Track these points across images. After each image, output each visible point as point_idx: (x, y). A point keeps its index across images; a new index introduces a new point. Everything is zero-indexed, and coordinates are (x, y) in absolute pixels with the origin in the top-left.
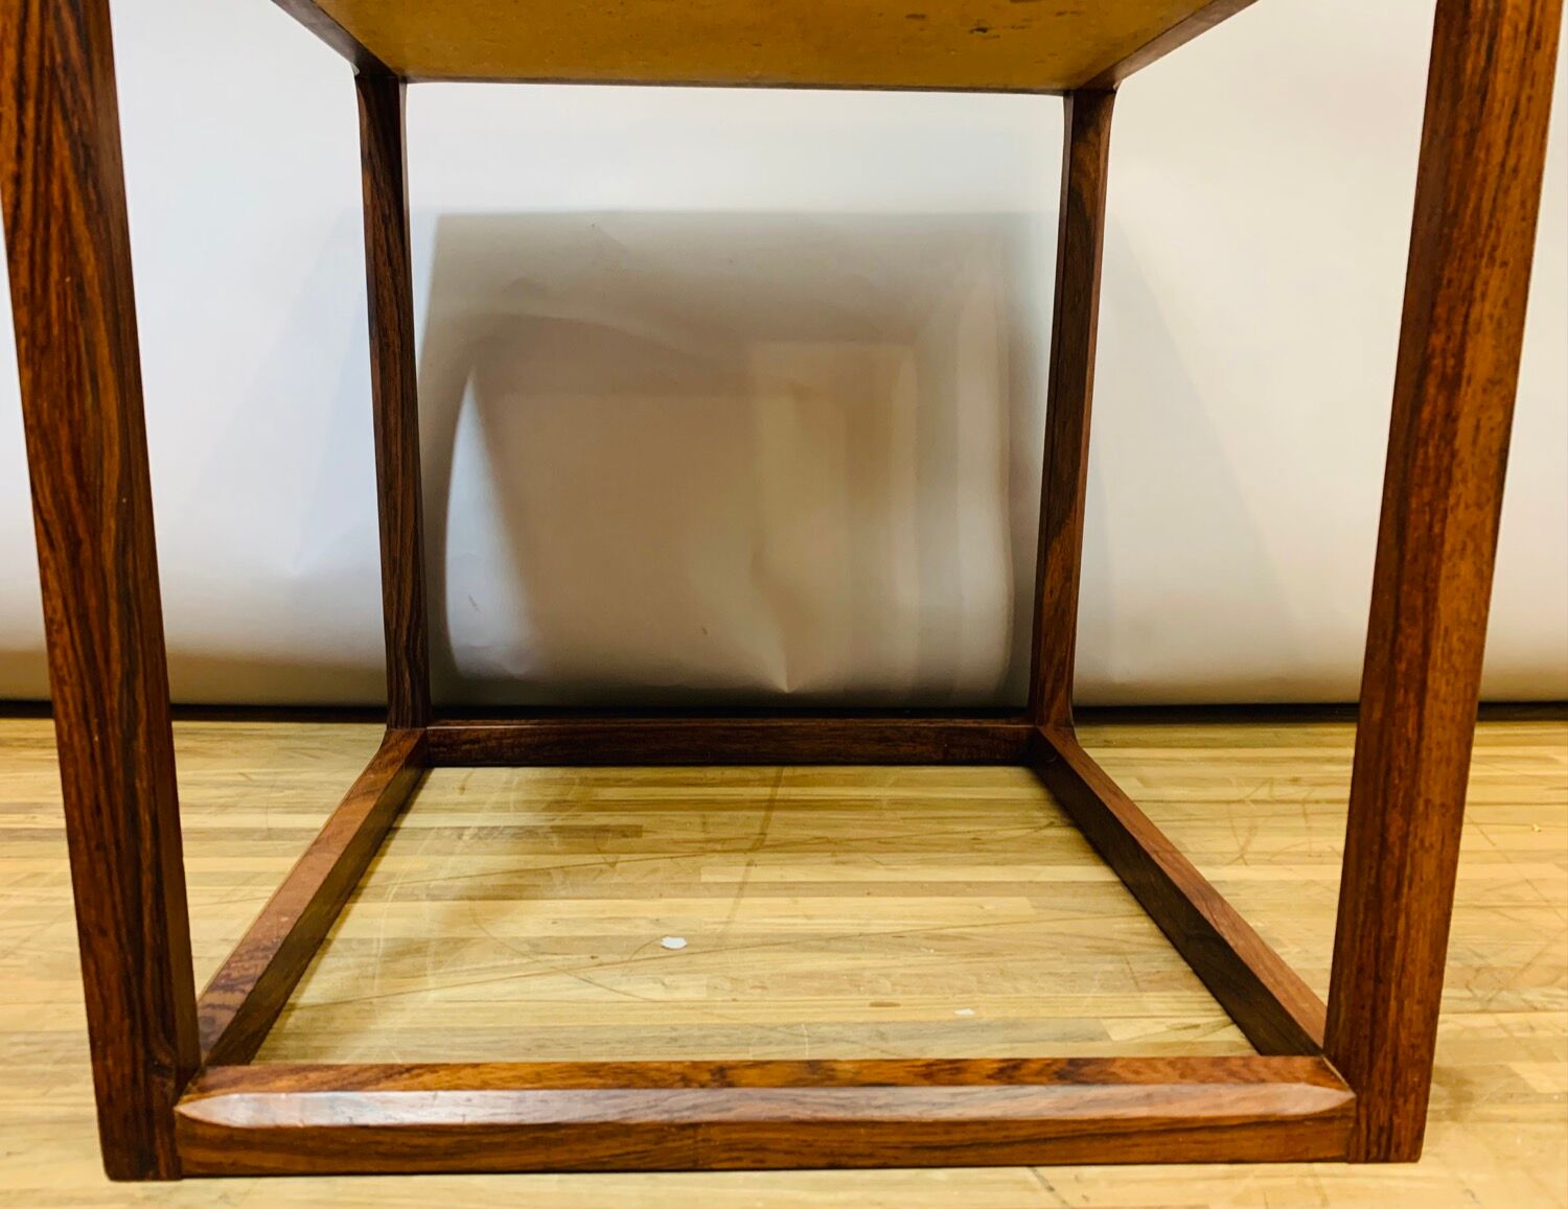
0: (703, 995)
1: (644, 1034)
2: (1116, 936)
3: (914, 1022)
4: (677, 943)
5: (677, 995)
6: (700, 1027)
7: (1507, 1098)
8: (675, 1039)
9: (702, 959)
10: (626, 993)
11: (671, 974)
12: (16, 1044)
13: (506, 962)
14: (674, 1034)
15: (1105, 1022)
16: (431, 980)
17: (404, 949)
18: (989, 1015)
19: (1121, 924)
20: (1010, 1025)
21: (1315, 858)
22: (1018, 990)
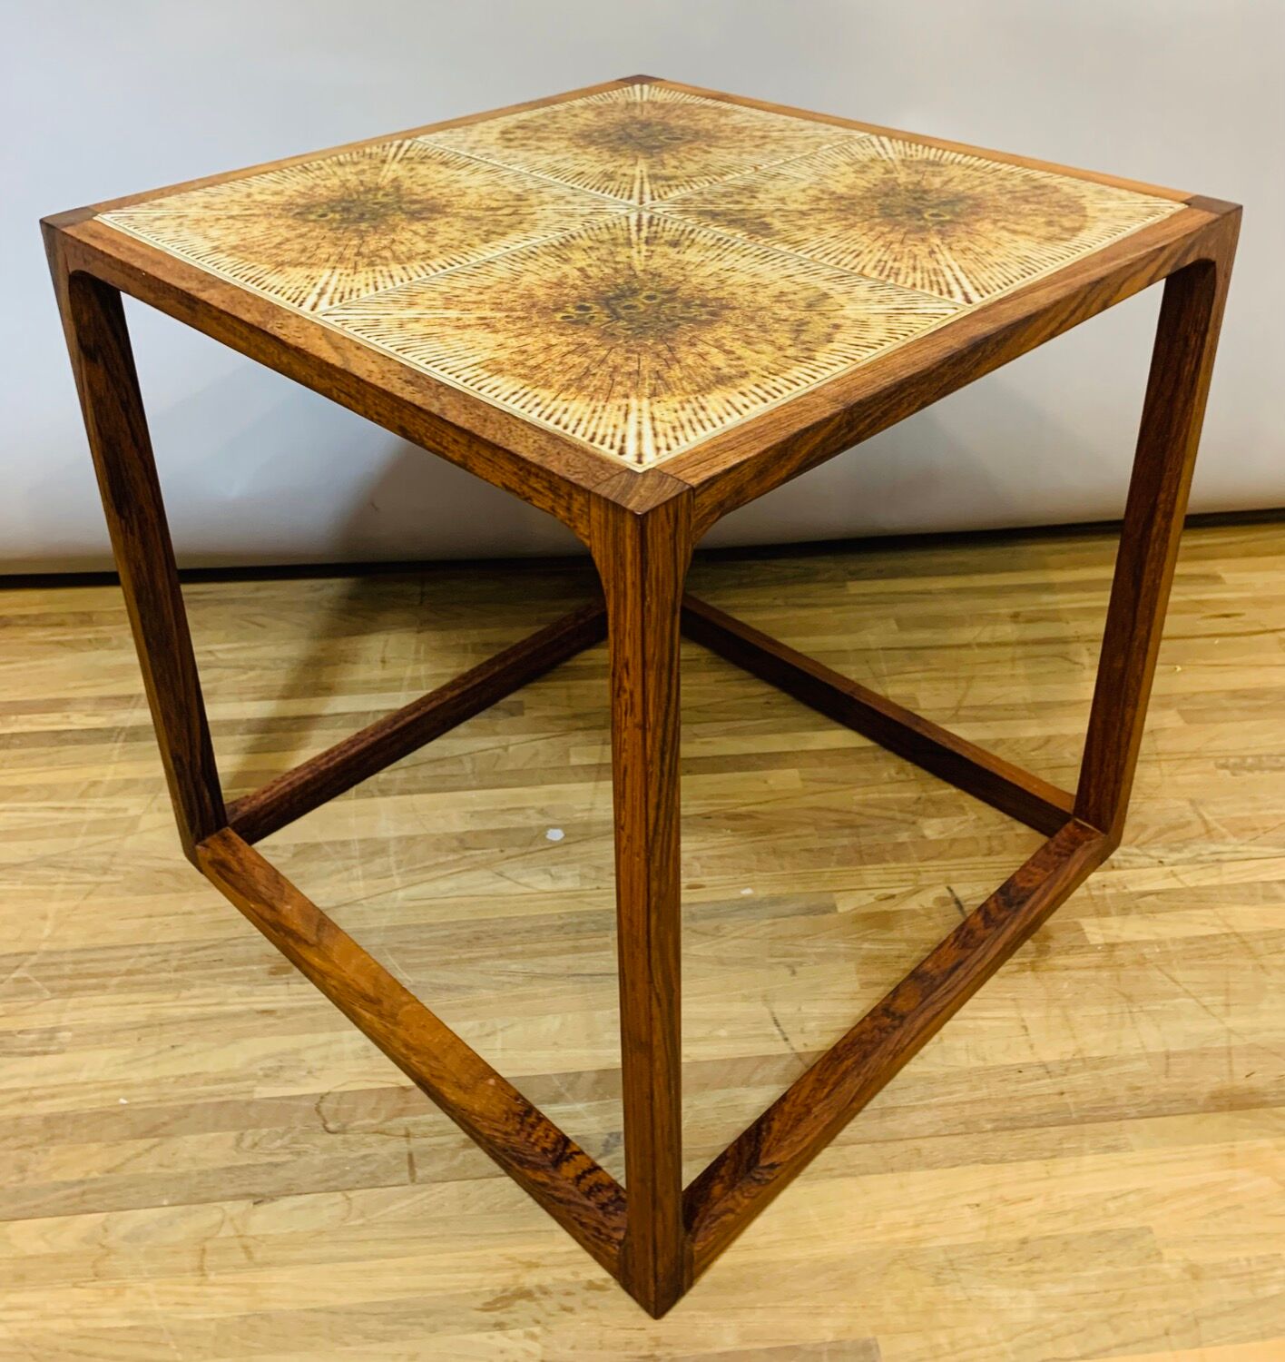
0: (577, 885)
1: (542, 923)
2: (855, 808)
3: (713, 901)
4: (556, 835)
5: (562, 886)
6: (578, 914)
7: (1070, 949)
8: (562, 927)
9: (576, 849)
10: (527, 885)
11: (555, 864)
12: (142, 956)
13: (444, 859)
14: (560, 923)
15: (836, 895)
16: (398, 880)
17: (374, 849)
18: (762, 893)
19: (859, 795)
20: (775, 901)
21: (1010, 711)
22: (783, 868)
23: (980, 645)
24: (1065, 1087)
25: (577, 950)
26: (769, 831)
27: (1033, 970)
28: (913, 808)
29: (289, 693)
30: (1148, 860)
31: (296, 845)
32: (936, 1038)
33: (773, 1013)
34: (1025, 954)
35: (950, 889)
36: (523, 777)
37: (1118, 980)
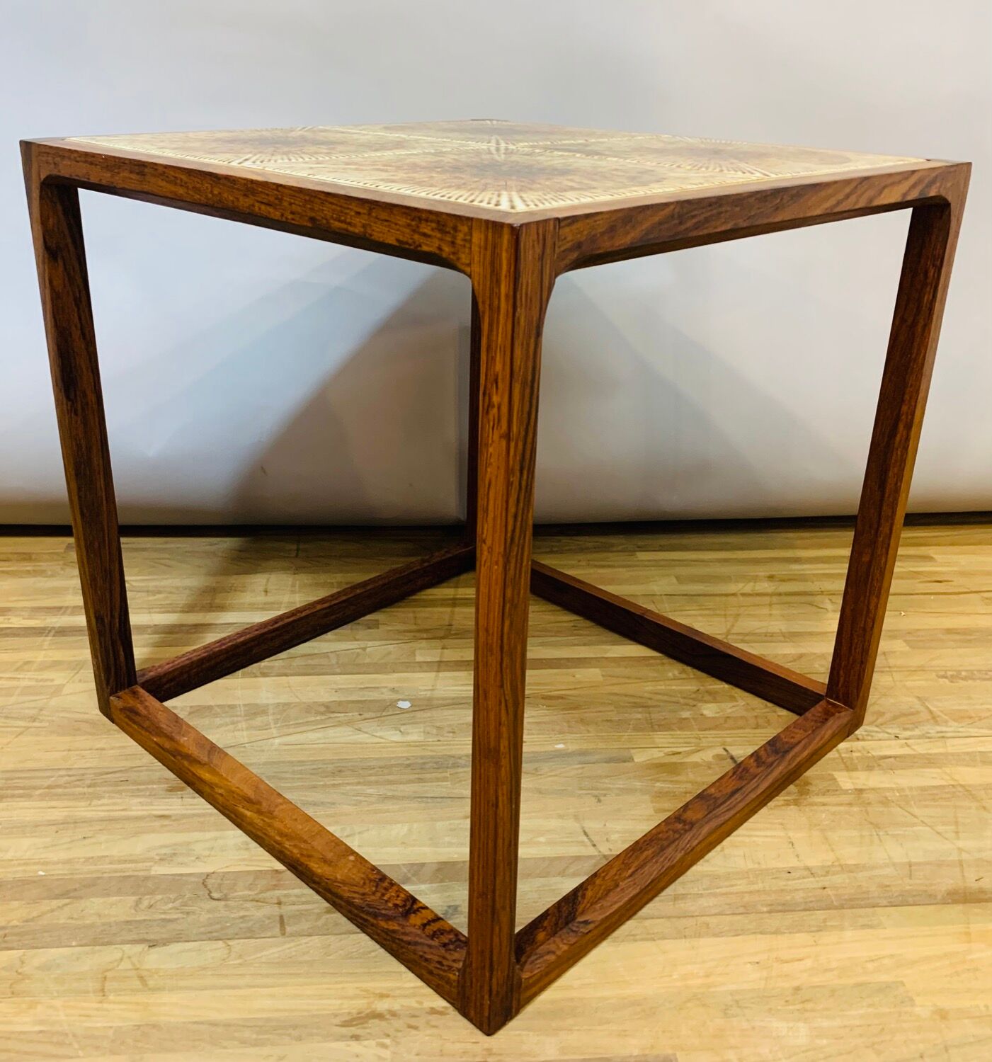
0: (421, 739)
1: (393, 762)
2: (646, 695)
3: (533, 752)
4: (405, 705)
5: (409, 738)
6: (422, 757)
7: (826, 792)
8: (408, 765)
9: (419, 714)
10: (381, 737)
11: (404, 724)
12: (62, 776)
13: (313, 719)
14: (408, 762)
15: (633, 751)
16: (274, 732)
17: (255, 711)
18: (572, 747)
19: (649, 687)
20: (583, 753)
21: (769, 637)
22: (589, 732)
23: (743, 595)
24: (826, 884)
25: (421, 780)
26: (576, 708)
27: (796, 805)
28: (693, 696)
29: (190, 609)
30: (886, 735)
31: (191, 707)
32: (718, 848)
33: (583, 828)
34: (789, 794)
35: (725, 749)
36: (379, 668)
37: (867, 813)
